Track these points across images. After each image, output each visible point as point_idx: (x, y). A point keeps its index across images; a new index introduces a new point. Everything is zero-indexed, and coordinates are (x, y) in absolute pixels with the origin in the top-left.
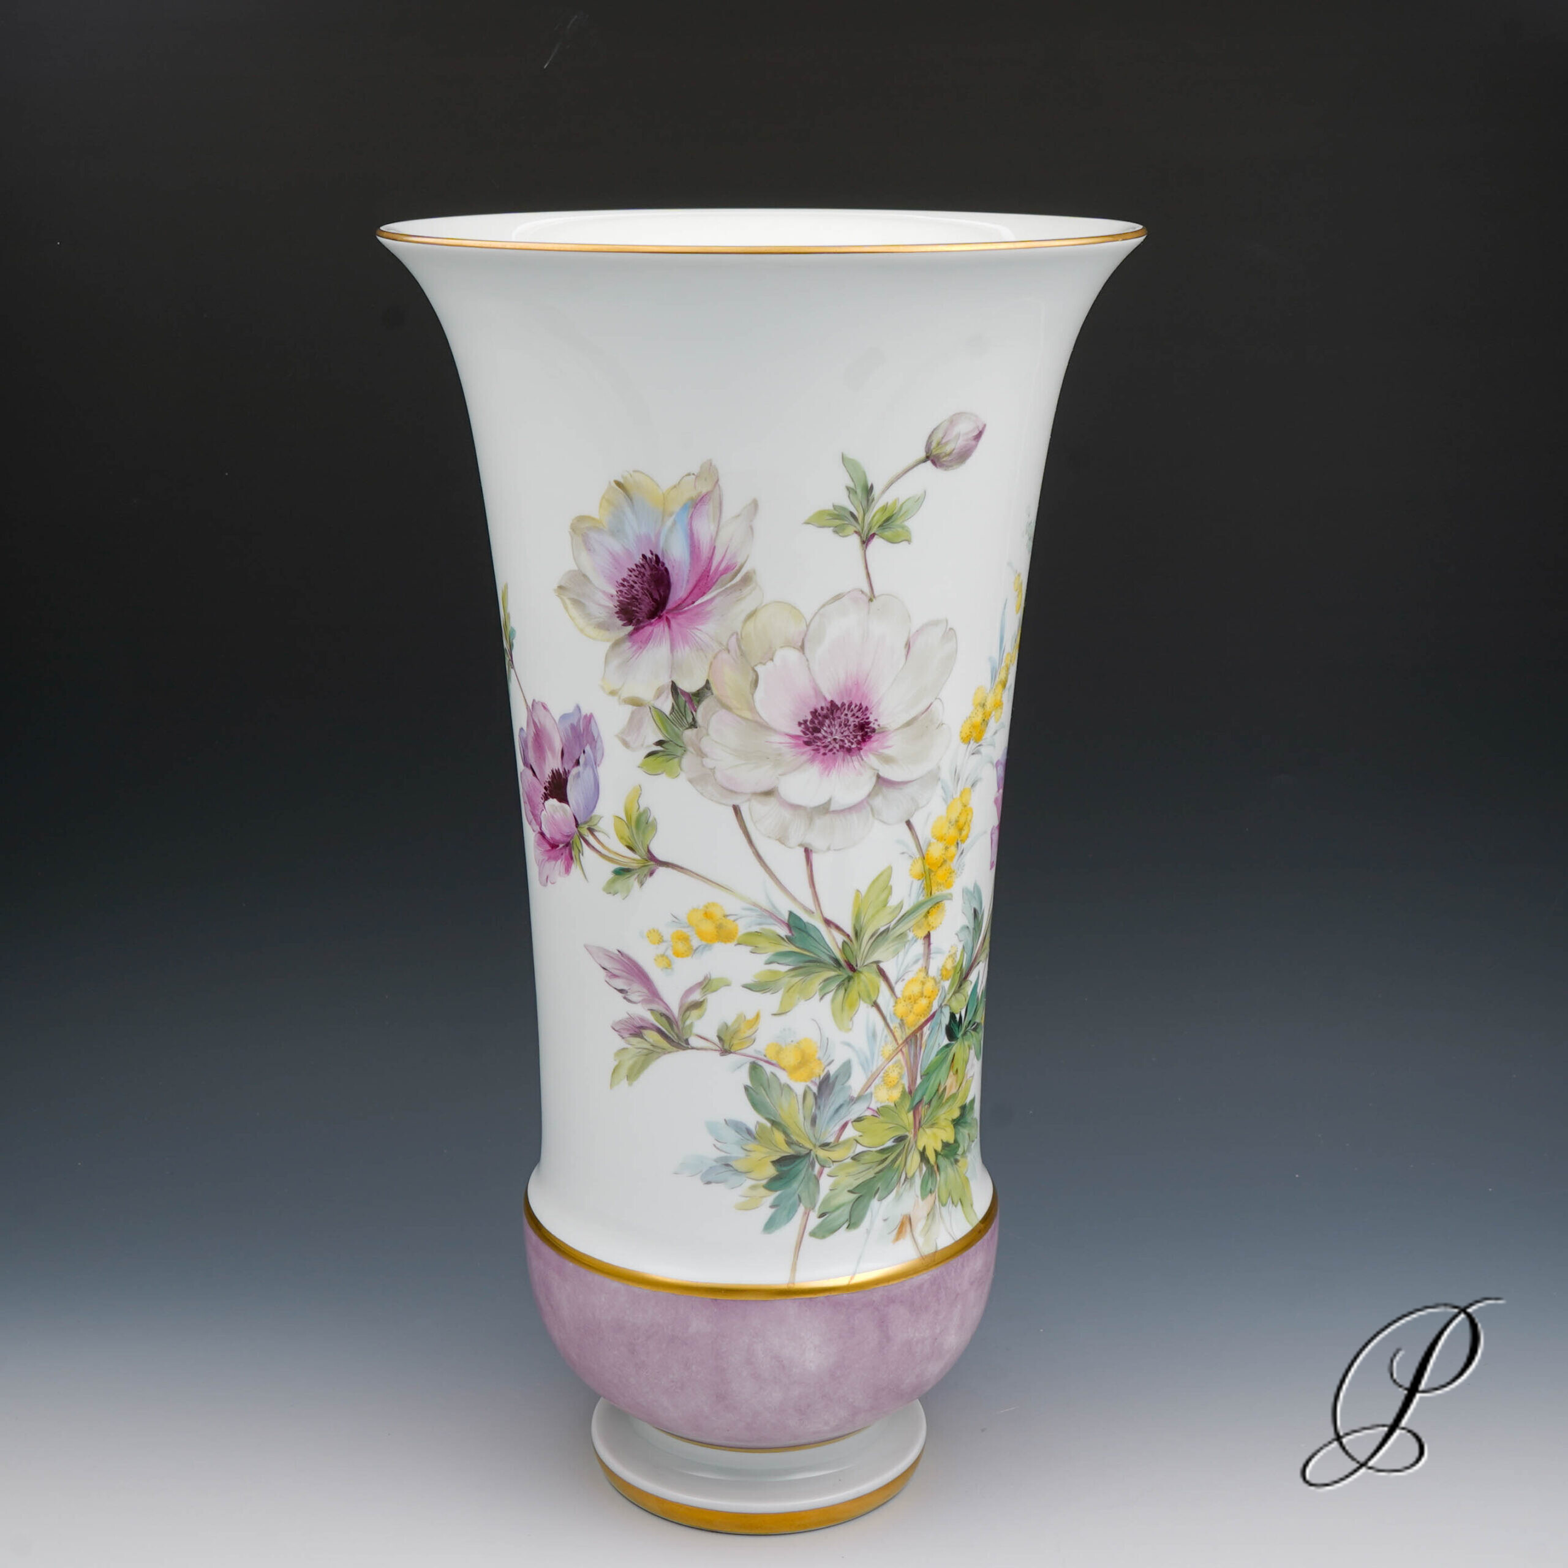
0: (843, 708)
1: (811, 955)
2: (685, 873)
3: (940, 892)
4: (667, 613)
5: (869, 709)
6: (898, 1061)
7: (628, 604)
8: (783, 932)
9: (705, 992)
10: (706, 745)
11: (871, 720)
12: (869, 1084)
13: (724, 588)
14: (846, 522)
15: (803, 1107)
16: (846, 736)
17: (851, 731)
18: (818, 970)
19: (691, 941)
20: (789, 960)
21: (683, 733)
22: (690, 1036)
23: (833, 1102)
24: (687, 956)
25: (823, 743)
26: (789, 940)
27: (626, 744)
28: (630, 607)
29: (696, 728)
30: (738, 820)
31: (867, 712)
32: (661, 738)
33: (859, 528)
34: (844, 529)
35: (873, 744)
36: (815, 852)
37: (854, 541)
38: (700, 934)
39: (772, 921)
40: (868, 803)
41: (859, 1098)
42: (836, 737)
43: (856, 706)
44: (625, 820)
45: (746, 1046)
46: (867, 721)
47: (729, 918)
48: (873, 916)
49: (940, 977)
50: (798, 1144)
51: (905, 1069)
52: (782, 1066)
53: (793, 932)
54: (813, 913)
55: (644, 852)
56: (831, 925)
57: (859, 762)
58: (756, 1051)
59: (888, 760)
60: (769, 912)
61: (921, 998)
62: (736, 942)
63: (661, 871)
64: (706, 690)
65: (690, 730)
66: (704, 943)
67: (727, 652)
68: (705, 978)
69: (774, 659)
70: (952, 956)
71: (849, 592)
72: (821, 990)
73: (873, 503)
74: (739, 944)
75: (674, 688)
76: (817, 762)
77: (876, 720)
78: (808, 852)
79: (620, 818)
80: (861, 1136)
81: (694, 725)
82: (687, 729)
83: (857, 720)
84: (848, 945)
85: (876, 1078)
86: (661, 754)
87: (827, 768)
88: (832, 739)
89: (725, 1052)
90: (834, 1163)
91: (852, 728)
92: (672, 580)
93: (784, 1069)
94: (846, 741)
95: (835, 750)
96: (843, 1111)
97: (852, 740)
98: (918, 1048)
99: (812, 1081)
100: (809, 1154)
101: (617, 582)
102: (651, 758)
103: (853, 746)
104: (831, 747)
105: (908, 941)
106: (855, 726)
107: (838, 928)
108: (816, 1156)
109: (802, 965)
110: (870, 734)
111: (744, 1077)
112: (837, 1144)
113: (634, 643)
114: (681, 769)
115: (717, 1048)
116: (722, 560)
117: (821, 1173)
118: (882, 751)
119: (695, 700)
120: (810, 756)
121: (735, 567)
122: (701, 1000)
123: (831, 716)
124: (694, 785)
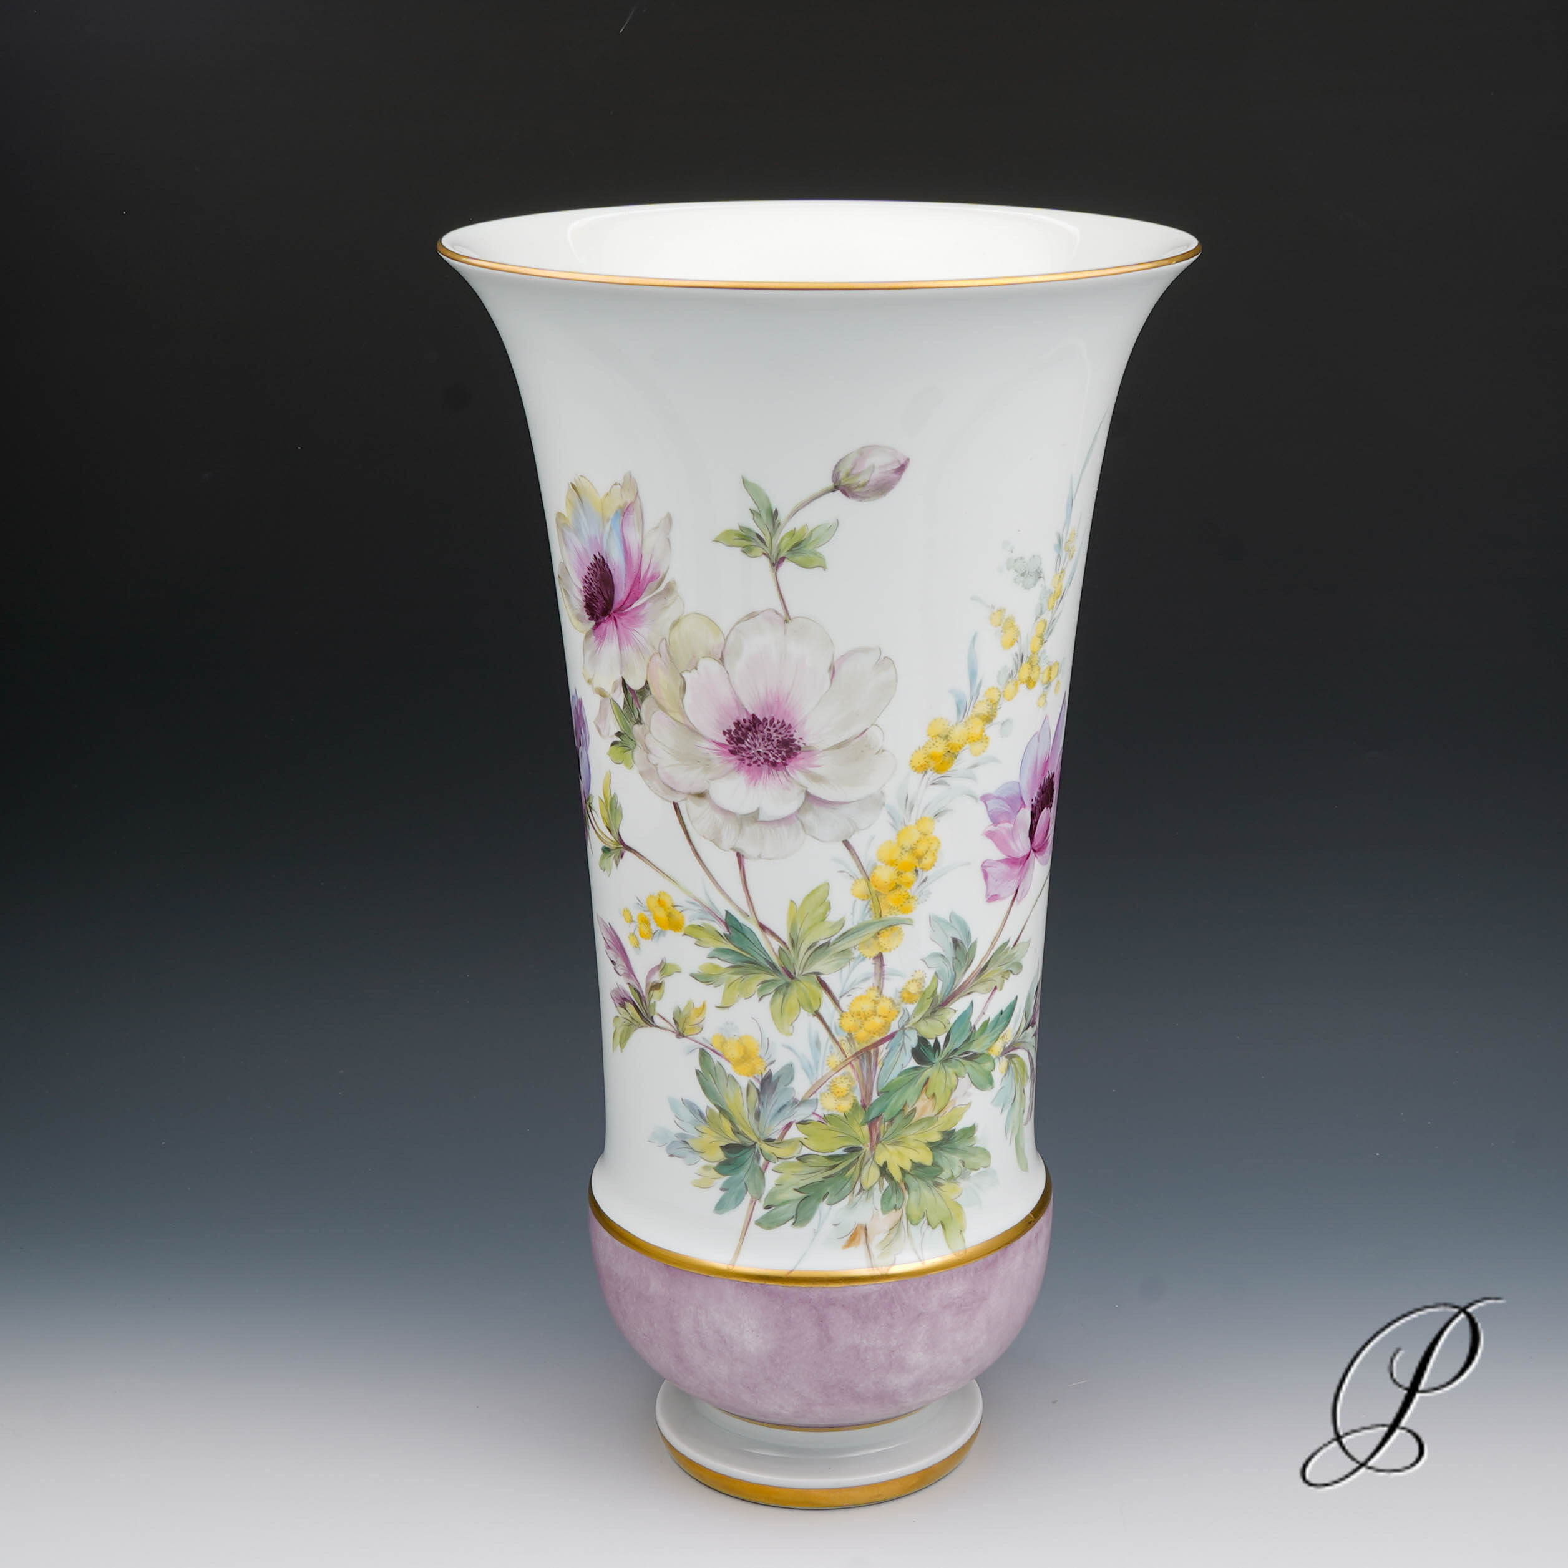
0: (765, 723)
1: (750, 957)
2: (643, 861)
3: (893, 916)
4: (614, 613)
5: (793, 726)
6: (849, 1073)
7: (591, 600)
8: (722, 930)
9: (662, 975)
10: (650, 742)
11: (794, 737)
12: (813, 1091)
13: (651, 595)
14: (753, 544)
15: (748, 1101)
16: (770, 750)
17: (775, 746)
18: (756, 971)
19: (650, 924)
20: (728, 957)
21: (632, 727)
22: (655, 1015)
23: (776, 1101)
24: (649, 938)
25: (747, 754)
26: (727, 938)
27: (600, 731)
28: (591, 603)
29: (641, 724)
30: (678, 817)
31: (790, 730)
32: (619, 729)
33: (767, 551)
34: (752, 550)
35: (800, 761)
36: (747, 858)
37: (764, 563)
38: (657, 920)
39: (711, 917)
40: (796, 816)
41: (804, 1102)
42: (761, 750)
43: (778, 722)
44: (605, 802)
45: (696, 1033)
46: (791, 738)
47: (676, 908)
48: (810, 928)
49: (900, 1000)
50: (744, 1135)
51: (857, 1082)
52: (727, 1057)
53: (731, 931)
54: (748, 916)
55: (616, 835)
56: (766, 930)
57: (785, 776)
58: (704, 1039)
59: (817, 779)
60: (708, 908)
61: (873, 1017)
62: (683, 933)
63: (628, 855)
64: (646, 690)
65: (636, 725)
66: (660, 929)
67: (659, 656)
68: (662, 961)
69: (698, 667)
70: (918, 981)
71: (763, 611)
72: (760, 990)
73: (780, 527)
74: (685, 935)
75: (624, 684)
76: (742, 772)
77: (801, 739)
78: (739, 856)
79: (603, 800)
80: (806, 1139)
81: (639, 721)
83: (780, 736)
84: (783, 951)
85: (821, 1086)
86: (620, 744)
87: (754, 779)
88: (756, 751)
89: (680, 1035)
90: (779, 1160)
91: (775, 743)
92: (615, 583)
93: (729, 1061)
94: (771, 755)
95: (759, 763)
96: (787, 1111)
97: (776, 755)
98: (872, 1065)
99: (755, 1077)
100: (754, 1146)
101: (582, 578)
102: (614, 747)
103: (778, 761)
104: (755, 759)
105: (855, 958)
106: (778, 741)
107: (773, 934)
108: (761, 1149)
109: (739, 964)
110: (795, 751)
111: (695, 1062)
112: (781, 1142)
113: (596, 637)
114: (634, 762)
115: (674, 1030)
116: (648, 568)
117: (766, 1166)
118: (810, 769)
119: (639, 697)
120: (736, 765)
121: (659, 575)
122: (660, 982)
123: (754, 730)
124: (644, 779)
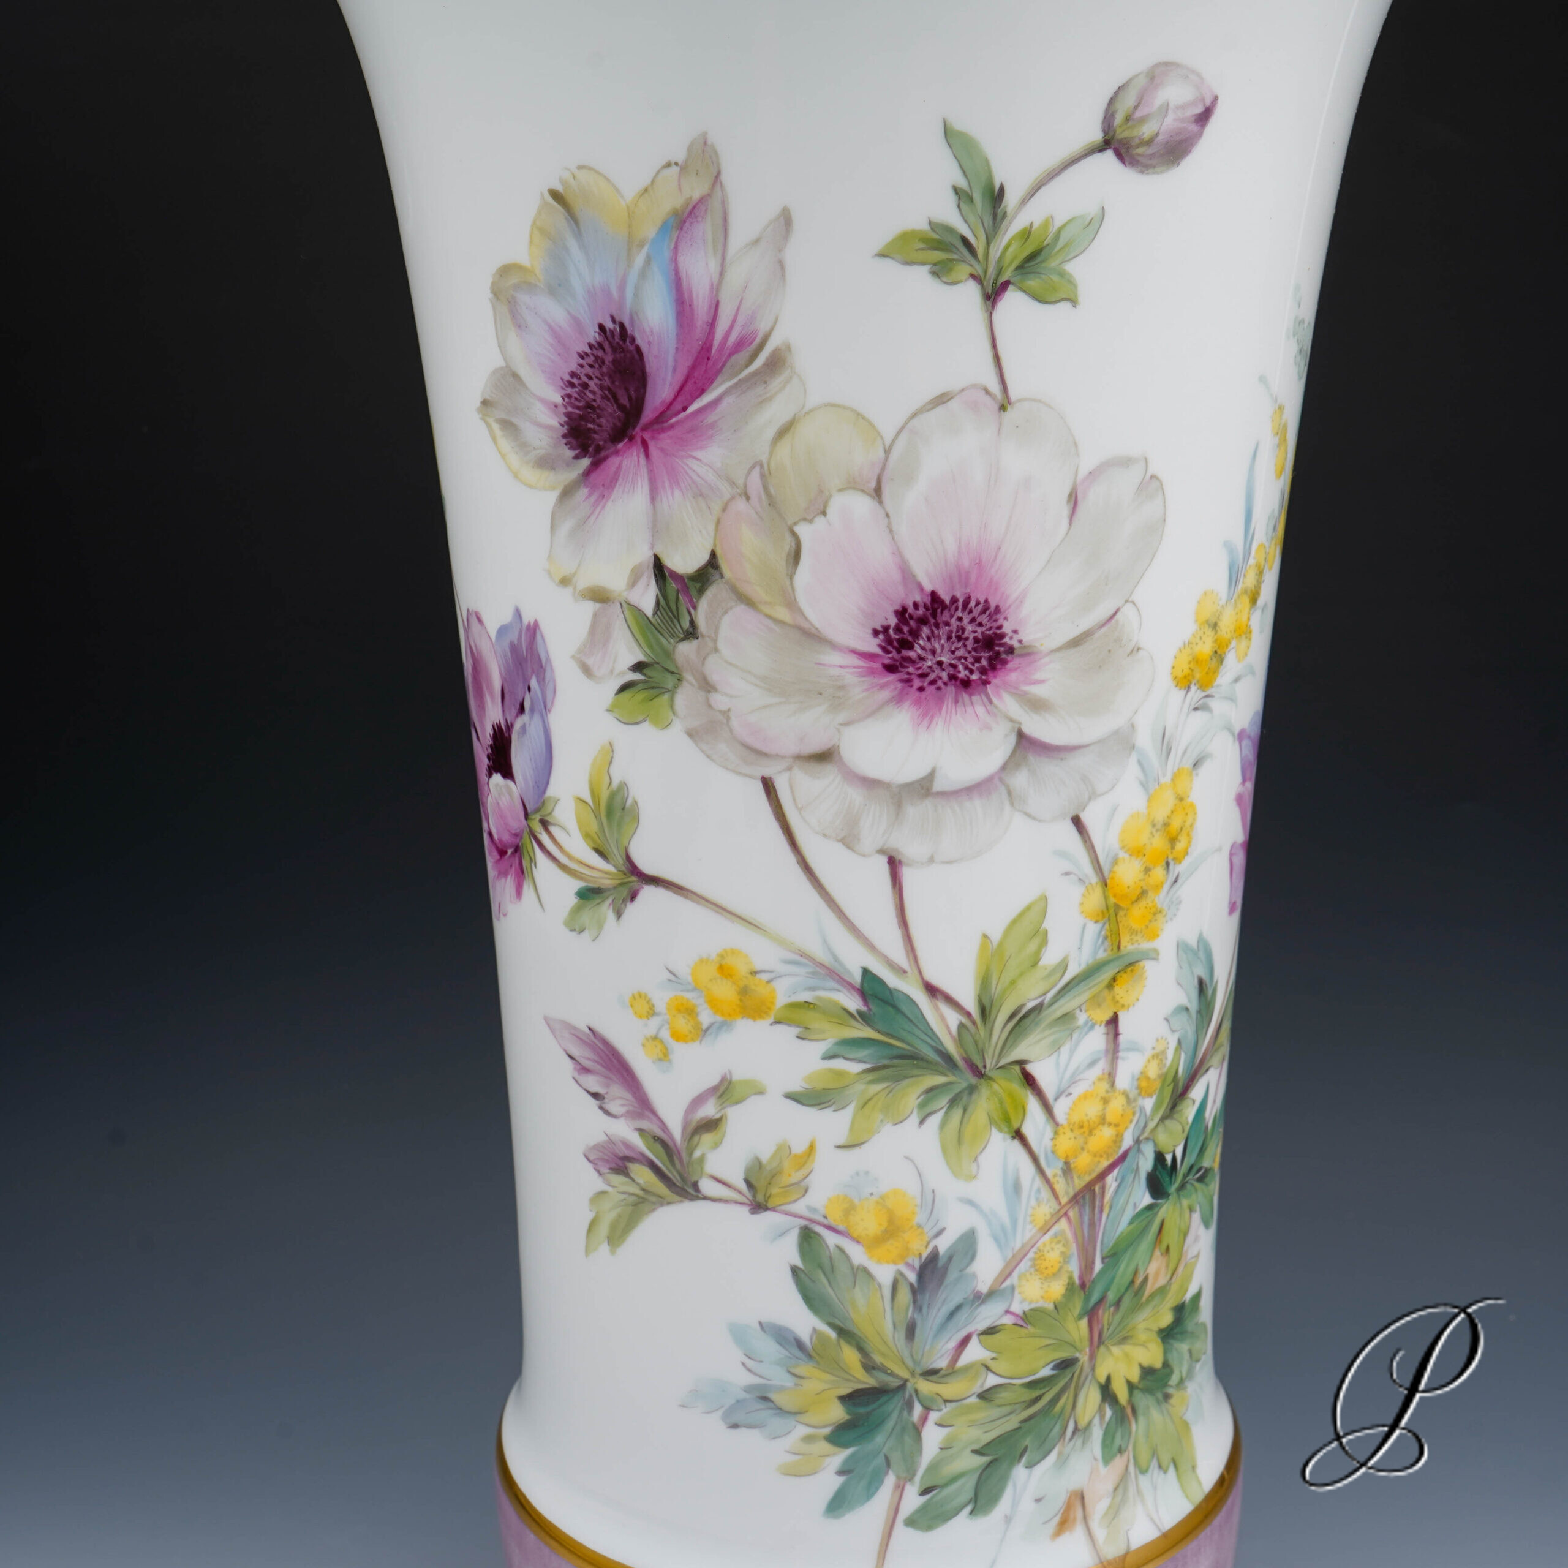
0: (954, 606)
1: (903, 1046)
2: (686, 897)
3: (1136, 945)
4: (643, 429)
5: (1002, 610)
6: (1062, 1232)
7: (581, 417)
8: (853, 1003)
9: (723, 1103)
10: (714, 669)
11: (1005, 630)
12: (1007, 1272)
13: (735, 380)
14: (955, 257)
15: (892, 1308)
16: (959, 658)
17: (969, 648)
18: (916, 1072)
19: (697, 1015)
20: (863, 1053)
21: (674, 647)
22: (701, 1177)
23: (944, 1301)
24: (693, 1040)
25: (919, 668)
26: (864, 1018)
27: (587, 670)
28: (583, 423)
29: (697, 639)
30: (771, 805)
31: (998, 616)
32: (641, 657)
33: (979, 270)
34: (950, 270)
35: (1011, 675)
36: (908, 865)
37: (970, 294)
38: (714, 1004)
39: (832, 984)
40: (1001, 780)
41: (991, 1294)
42: (943, 659)
43: (978, 604)
44: (591, 804)
45: (793, 1199)
46: (998, 632)
47: (758, 976)
48: (1014, 982)
49: (1137, 1092)
50: (884, 1370)
51: (1074, 1246)
52: (855, 1235)
53: (871, 1007)
54: (905, 972)
55: (620, 860)
56: (939, 996)
57: (984, 706)
58: (809, 1208)
59: (1037, 705)
60: (827, 968)
61: (1101, 1127)
62: (772, 1020)
63: (648, 893)
64: (711, 570)
65: (684, 643)
66: (719, 1018)
67: (744, 499)
68: (723, 1079)
69: (828, 513)
70: (1159, 1056)
71: (962, 390)
72: (922, 1106)
73: (1005, 222)
74: (777, 1022)
75: (659, 568)
76: (907, 704)
77: (1015, 632)
78: (894, 864)
79: (584, 801)
80: (993, 1359)
81: (692, 633)
82: (682, 640)
83: (980, 630)
84: (968, 1029)
85: (1021, 1261)
86: (641, 686)
87: (927, 715)
88: (934, 662)
89: (758, 1207)
90: (948, 1404)
91: (970, 644)
92: (648, 369)
93: (858, 1242)
94: (961, 667)
95: (940, 683)
96: (962, 1316)
97: (970, 666)
98: (1097, 1211)
99: (908, 1264)
100: (903, 1386)
101: (562, 379)
102: (626, 695)
103: (974, 677)
104: (932, 676)
105: (1078, 1027)
106: (976, 640)
107: (949, 1000)
108: (916, 1391)
109: (886, 1062)
110: (1004, 656)
111: (789, 1252)
112: (952, 1371)
113: (593, 488)
114: (674, 713)
115: (744, 1200)
116: (732, 327)
117: (924, 1419)
118: (1027, 688)
119: (693, 588)
120: (896, 692)
121: (754, 339)
122: (718, 1116)
123: (932, 621)
124: (695, 742)
